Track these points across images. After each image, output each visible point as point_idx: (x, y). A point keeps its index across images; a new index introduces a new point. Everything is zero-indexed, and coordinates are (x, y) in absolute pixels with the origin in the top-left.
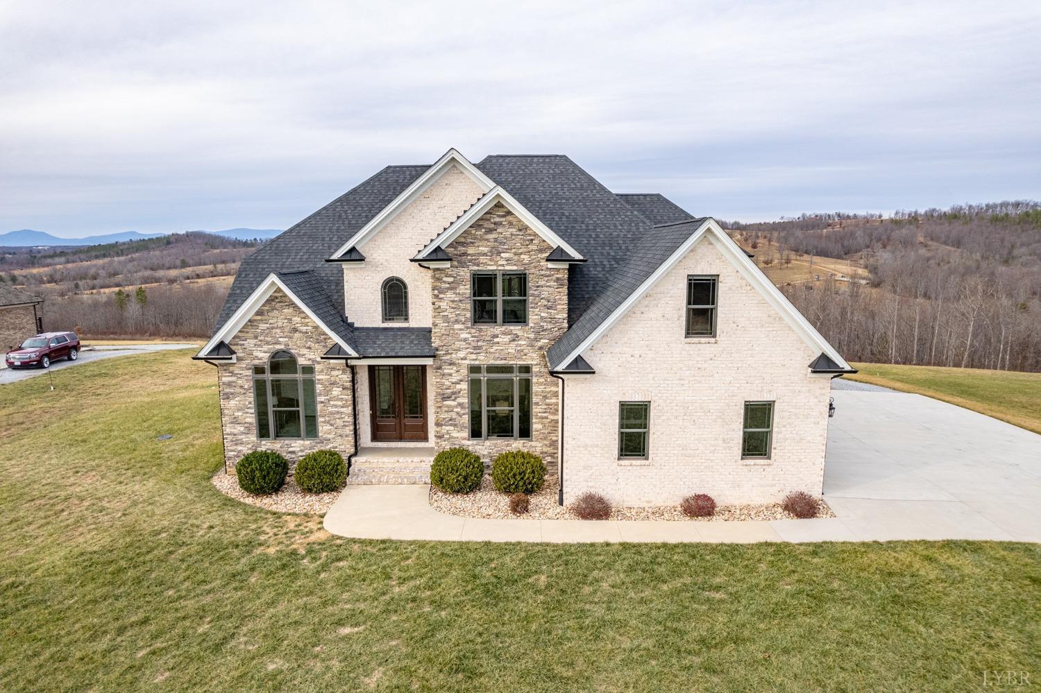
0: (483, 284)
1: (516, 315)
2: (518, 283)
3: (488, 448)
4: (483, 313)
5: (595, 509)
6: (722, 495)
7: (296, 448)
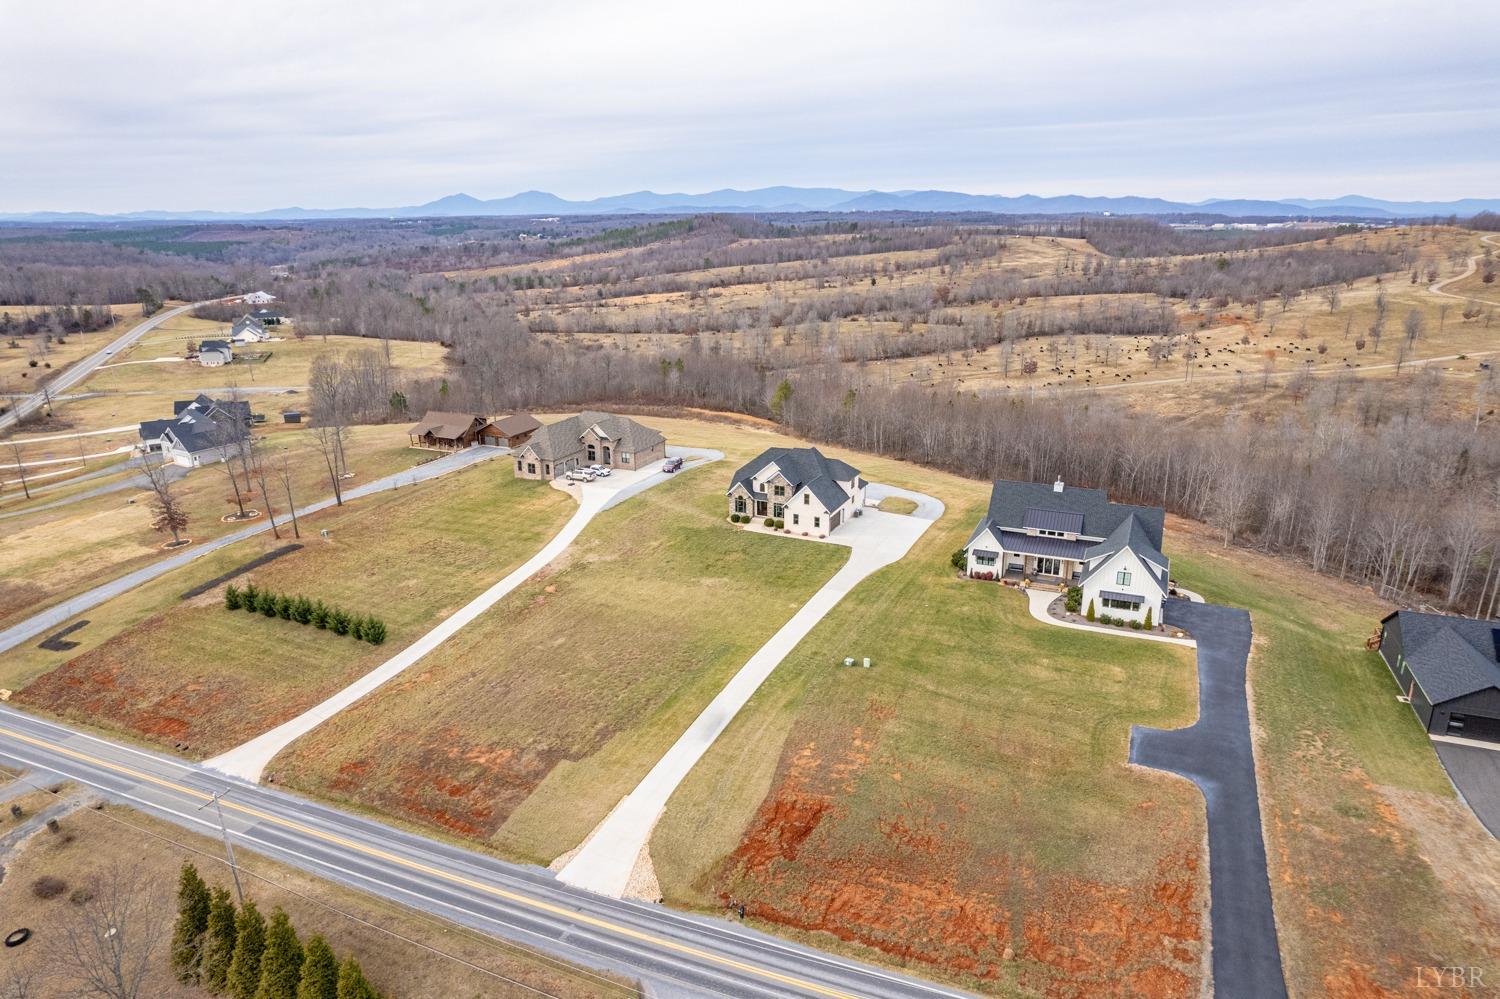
0: (777, 487)
1: (783, 494)
2: (782, 488)
3: (776, 519)
4: (776, 493)
5: (788, 532)
6: (809, 532)
7: (742, 514)
